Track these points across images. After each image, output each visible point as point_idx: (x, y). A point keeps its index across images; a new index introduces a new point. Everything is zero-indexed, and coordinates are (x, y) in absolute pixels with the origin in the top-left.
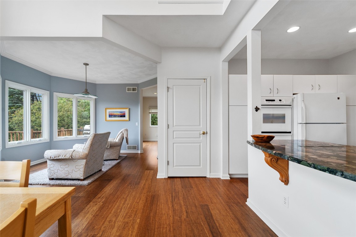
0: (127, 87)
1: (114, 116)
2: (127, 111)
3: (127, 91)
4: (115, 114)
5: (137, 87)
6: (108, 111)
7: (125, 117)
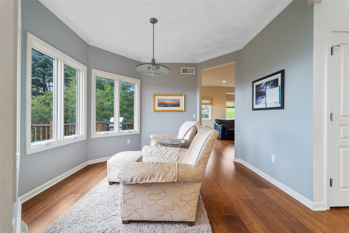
0: (182, 68)
1: (165, 105)
2: (182, 99)
3: (182, 73)
4: (167, 102)
5: (194, 68)
6: (157, 98)
7: (179, 106)
